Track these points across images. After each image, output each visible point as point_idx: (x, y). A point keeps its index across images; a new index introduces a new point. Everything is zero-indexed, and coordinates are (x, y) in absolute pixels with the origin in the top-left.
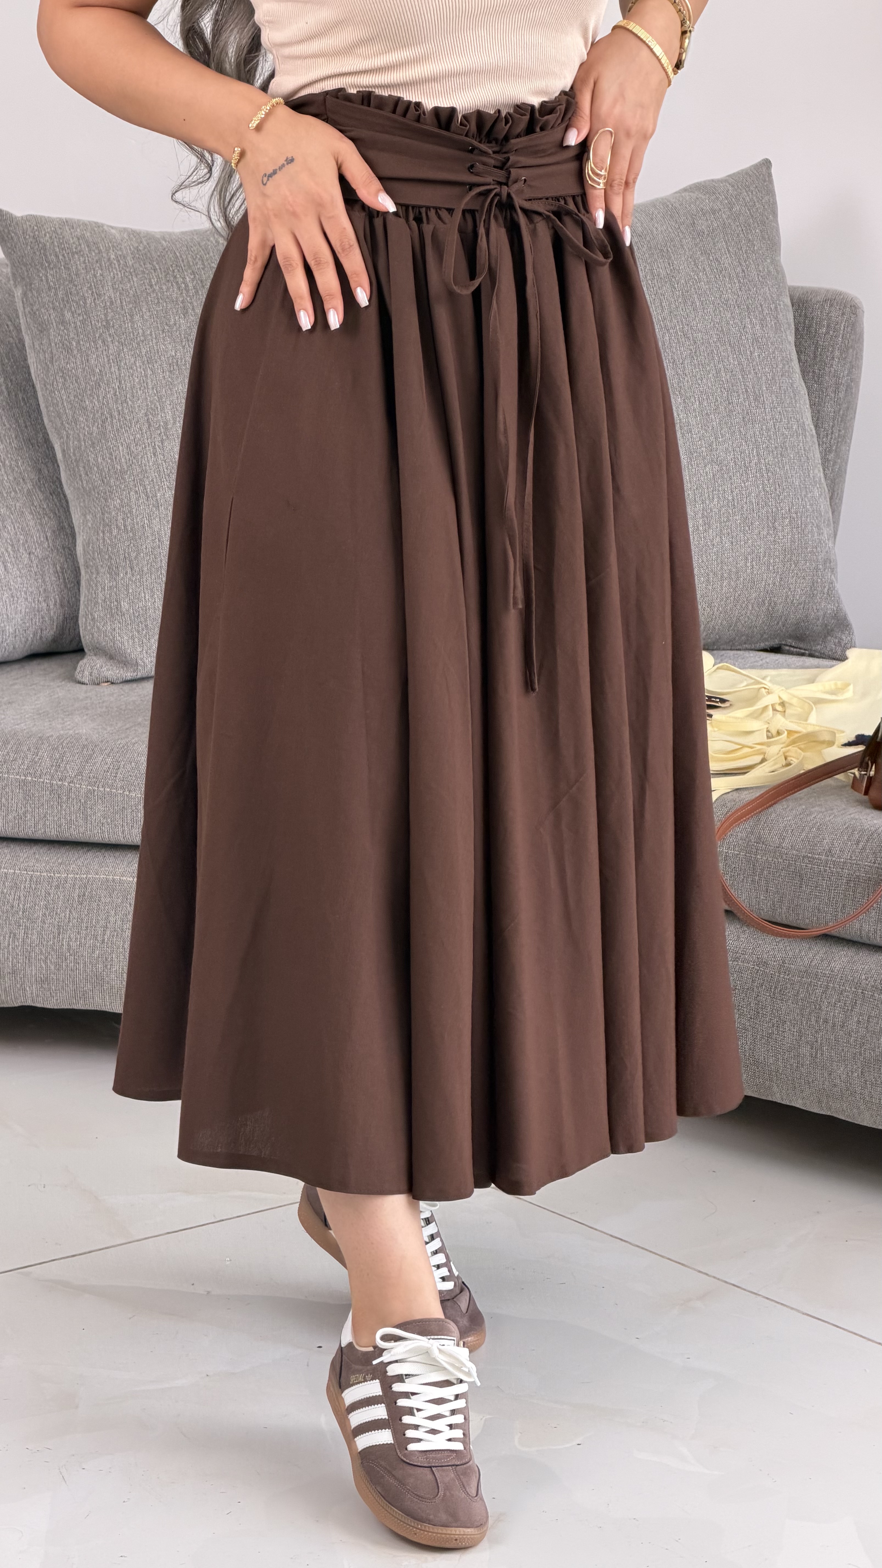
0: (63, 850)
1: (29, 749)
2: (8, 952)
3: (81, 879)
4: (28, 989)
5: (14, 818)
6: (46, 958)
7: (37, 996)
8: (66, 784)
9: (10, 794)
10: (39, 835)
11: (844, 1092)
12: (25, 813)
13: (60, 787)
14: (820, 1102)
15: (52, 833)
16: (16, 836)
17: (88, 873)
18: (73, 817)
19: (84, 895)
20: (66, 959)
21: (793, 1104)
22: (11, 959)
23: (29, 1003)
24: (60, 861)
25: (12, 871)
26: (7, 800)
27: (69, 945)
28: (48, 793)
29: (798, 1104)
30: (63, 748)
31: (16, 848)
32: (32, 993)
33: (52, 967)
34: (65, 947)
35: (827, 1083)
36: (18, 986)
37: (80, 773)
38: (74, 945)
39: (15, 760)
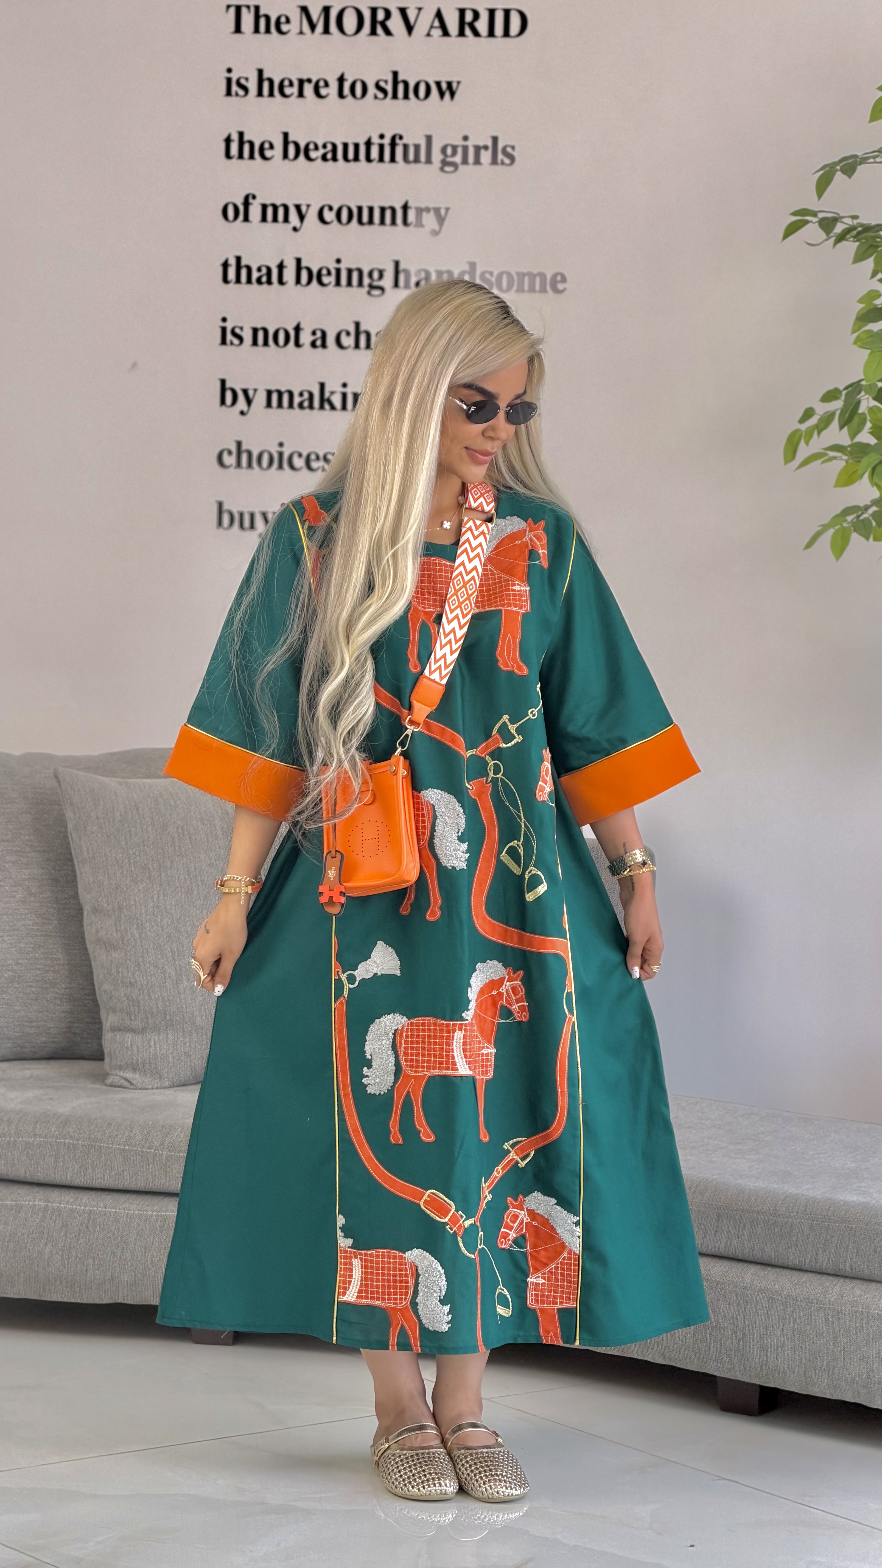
0: (147, 1197)
1: (126, 1129)
2: (109, 1265)
3: (162, 1216)
4: (121, 1290)
5: (116, 1174)
6: (135, 1269)
7: (127, 1296)
8: (153, 1151)
9: (113, 1158)
10: (132, 1186)
11: (681, 1347)
12: (123, 1170)
13: (148, 1153)
14: (664, 1355)
15: (141, 1185)
16: (116, 1187)
17: (167, 1211)
18: (157, 1173)
19: (164, 1226)
20: (149, 1270)
21: (645, 1359)
22: (111, 1268)
23: (120, 1301)
24: (146, 1203)
25: (114, 1210)
26: (111, 1162)
27: (152, 1261)
28: (140, 1157)
29: (649, 1358)
30: (149, 1128)
31: (116, 1196)
32: (123, 1294)
33: (139, 1276)
34: (149, 1262)
35: (670, 1342)
36: (114, 1288)
37: (162, 1144)
38: (155, 1260)
39: (117, 1135)
